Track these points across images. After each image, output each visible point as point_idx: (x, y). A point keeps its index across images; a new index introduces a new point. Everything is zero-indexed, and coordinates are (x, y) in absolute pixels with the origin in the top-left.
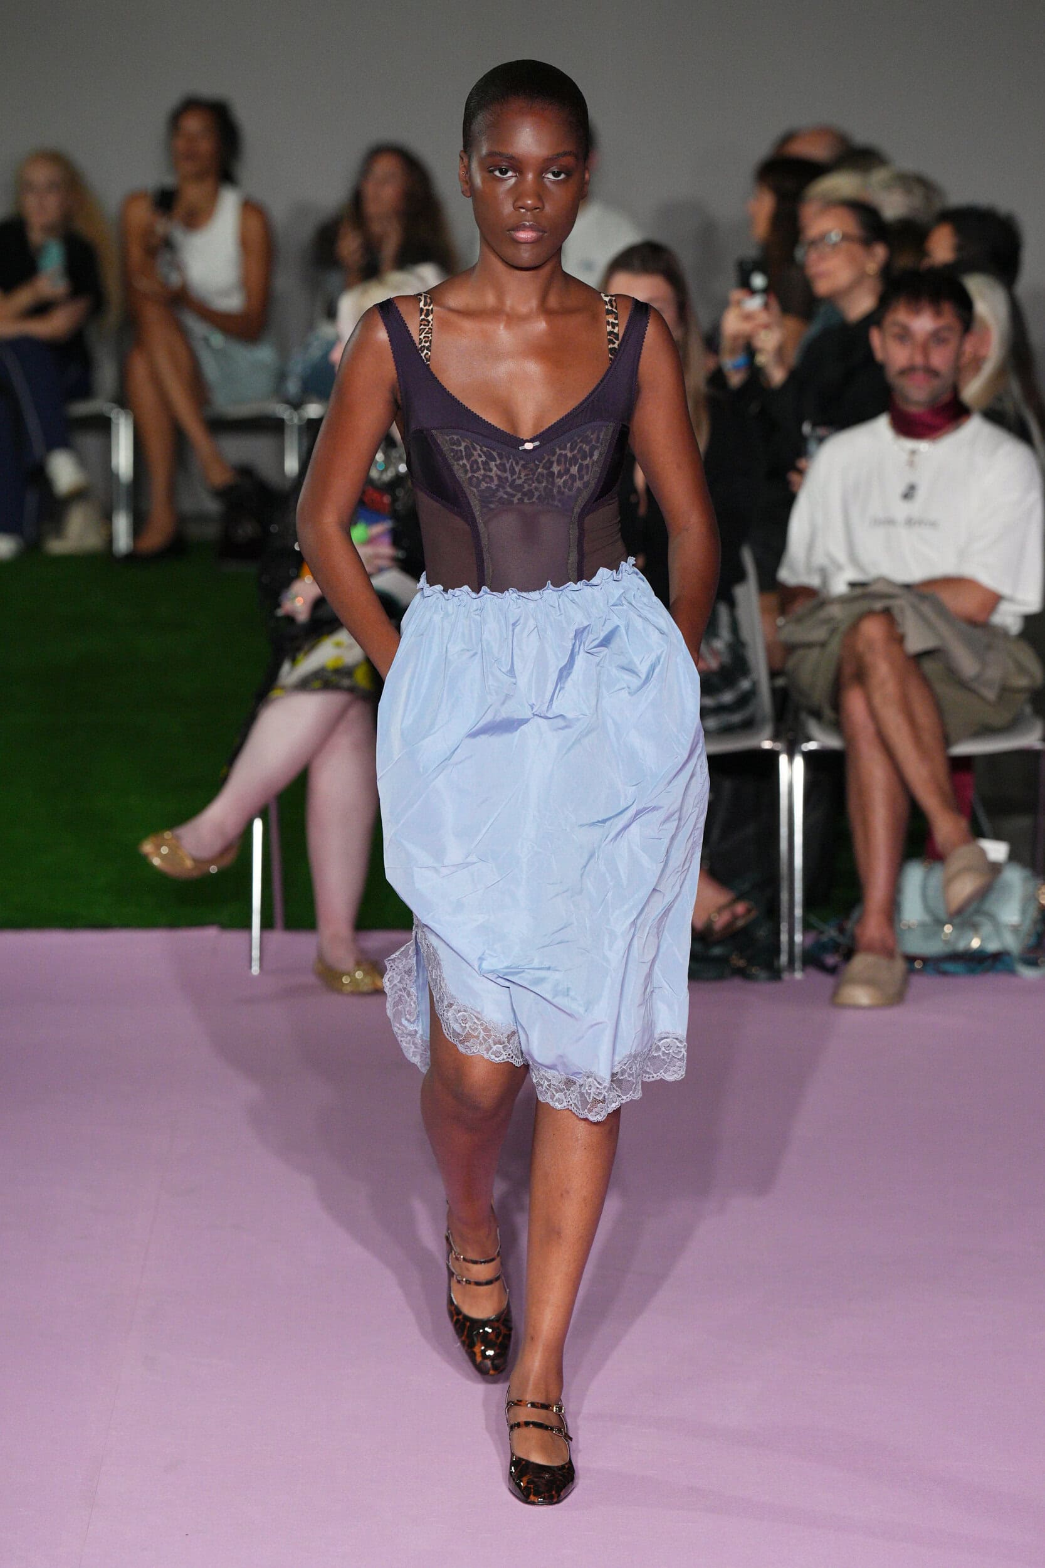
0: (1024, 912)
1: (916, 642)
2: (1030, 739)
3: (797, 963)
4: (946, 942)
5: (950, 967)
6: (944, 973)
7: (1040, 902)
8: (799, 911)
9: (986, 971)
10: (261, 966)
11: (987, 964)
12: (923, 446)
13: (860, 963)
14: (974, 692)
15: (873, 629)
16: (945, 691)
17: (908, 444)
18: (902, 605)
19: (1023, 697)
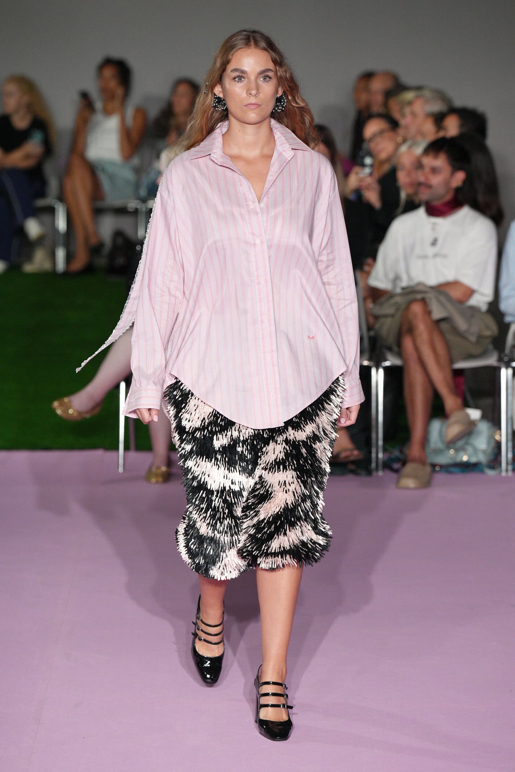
0: (488, 443)
1: (437, 313)
2: (492, 361)
3: (380, 467)
4: (451, 458)
5: (453, 469)
6: (450, 473)
7: (495, 439)
8: (381, 443)
9: (470, 471)
10: (124, 468)
11: (471, 468)
12: (438, 220)
13: (409, 468)
14: (465, 338)
15: (417, 308)
16: (451, 337)
17: (433, 219)
18: (430, 296)
19: (488, 340)
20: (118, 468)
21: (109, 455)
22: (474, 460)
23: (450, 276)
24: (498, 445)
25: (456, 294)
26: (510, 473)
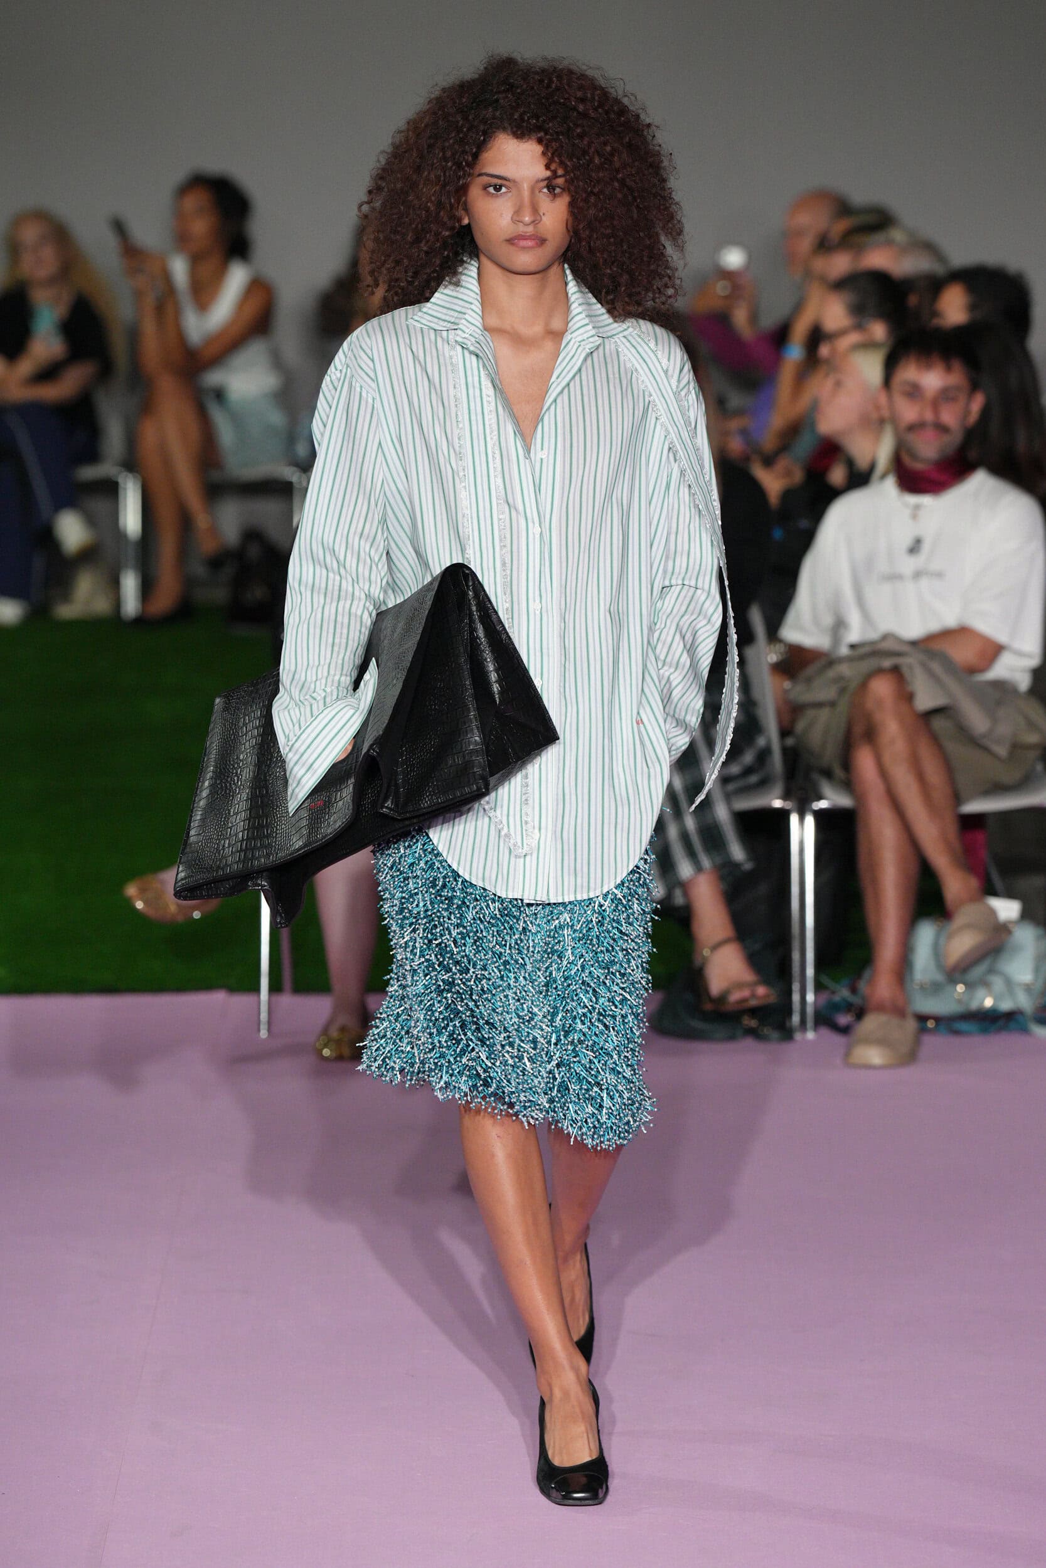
0: (1036, 971)
1: (925, 700)
2: (1042, 797)
3: (810, 1023)
4: (959, 1001)
5: (963, 1026)
6: (957, 1033)
8: (810, 971)
9: (1000, 1030)
10: (269, 1030)
11: (1001, 1023)
12: (926, 500)
13: (871, 1023)
14: (986, 749)
15: (882, 688)
16: (955, 749)
17: (913, 499)
18: (911, 663)
19: (1032, 755)
20: (259, 1030)
21: (240, 1002)
22: (1006, 1006)
23: (950, 620)
25: (962, 654)
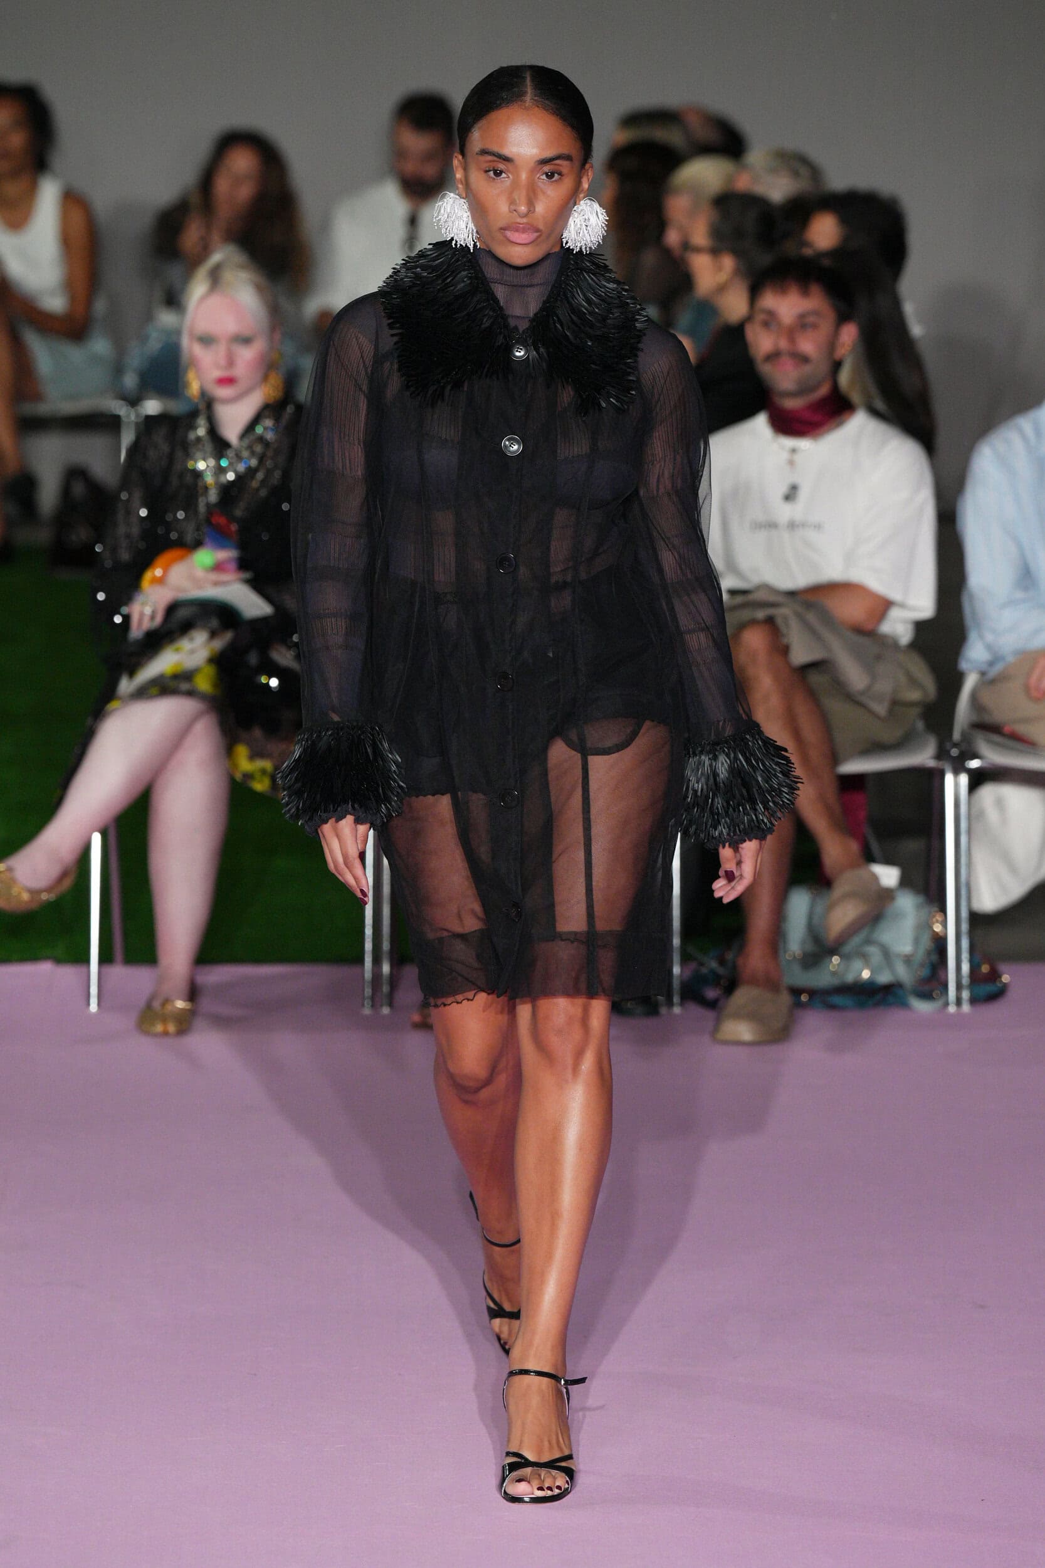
0: (916, 941)
1: (801, 655)
2: (923, 757)
3: (676, 999)
4: (834, 974)
5: (837, 1000)
6: (833, 1007)
7: (934, 931)
8: (676, 941)
9: (877, 1004)
10: (99, 1004)
11: (878, 997)
12: (804, 444)
13: (742, 996)
14: (864, 707)
15: (755, 640)
16: (832, 704)
17: (789, 442)
18: (784, 612)
19: (915, 711)
20: (89, 1004)
21: (67, 973)
22: (884, 978)
24: (940, 944)
26: (966, 1007)
